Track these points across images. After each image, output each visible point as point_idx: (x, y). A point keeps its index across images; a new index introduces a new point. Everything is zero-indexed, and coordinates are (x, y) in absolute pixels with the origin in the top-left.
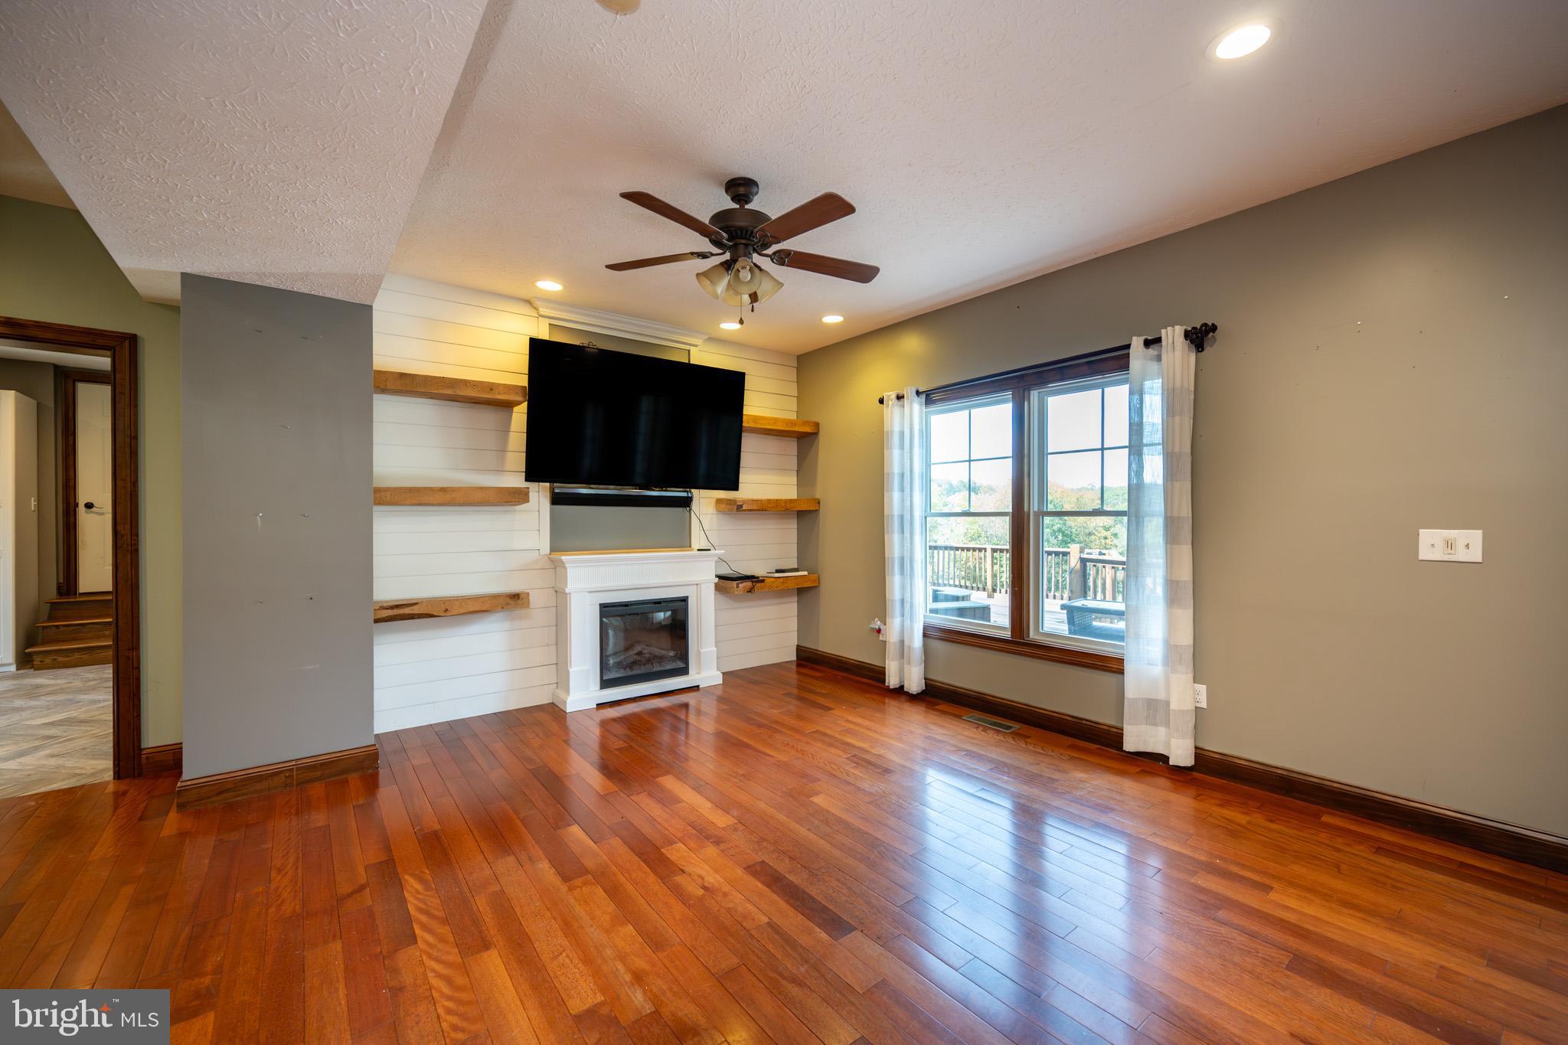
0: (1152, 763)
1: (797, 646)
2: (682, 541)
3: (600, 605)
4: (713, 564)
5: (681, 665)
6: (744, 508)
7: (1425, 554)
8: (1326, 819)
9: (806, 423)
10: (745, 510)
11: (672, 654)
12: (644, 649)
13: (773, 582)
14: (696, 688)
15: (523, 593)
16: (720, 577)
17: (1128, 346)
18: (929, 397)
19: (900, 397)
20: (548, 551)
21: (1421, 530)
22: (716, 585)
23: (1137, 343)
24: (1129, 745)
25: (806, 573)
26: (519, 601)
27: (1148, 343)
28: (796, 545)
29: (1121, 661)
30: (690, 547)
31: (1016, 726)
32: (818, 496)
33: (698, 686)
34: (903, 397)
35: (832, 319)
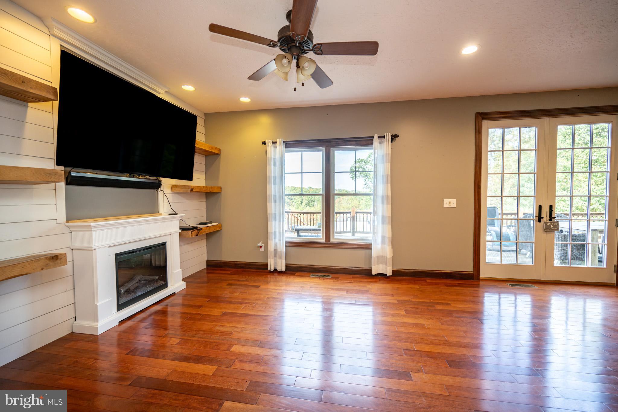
0: (382, 277)
1: (207, 260)
2: (153, 210)
3: (115, 254)
4: (178, 222)
5: (163, 283)
6: (194, 190)
7: (445, 205)
8: (428, 281)
9: (216, 148)
10: (194, 192)
11: (157, 277)
12: (142, 278)
13: (205, 229)
14: (173, 294)
15: (61, 254)
16: (183, 229)
17: (373, 137)
18: (289, 144)
19: (275, 143)
20: (65, 220)
21: (444, 199)
22: (180, 234)
23: (376, 136)
24: (374, 273)
25: (217, 223)
26: (59, 261)
27: (379, 137)
28: (205, 210)
29: (370, 245)
30: (158, 213)
31: (331, 275)
32: (220, 185)
33: (174, 293)
34: (276, 143)
35: (245, 100)
